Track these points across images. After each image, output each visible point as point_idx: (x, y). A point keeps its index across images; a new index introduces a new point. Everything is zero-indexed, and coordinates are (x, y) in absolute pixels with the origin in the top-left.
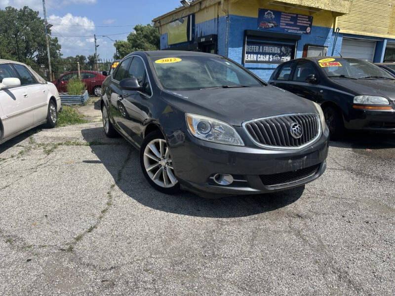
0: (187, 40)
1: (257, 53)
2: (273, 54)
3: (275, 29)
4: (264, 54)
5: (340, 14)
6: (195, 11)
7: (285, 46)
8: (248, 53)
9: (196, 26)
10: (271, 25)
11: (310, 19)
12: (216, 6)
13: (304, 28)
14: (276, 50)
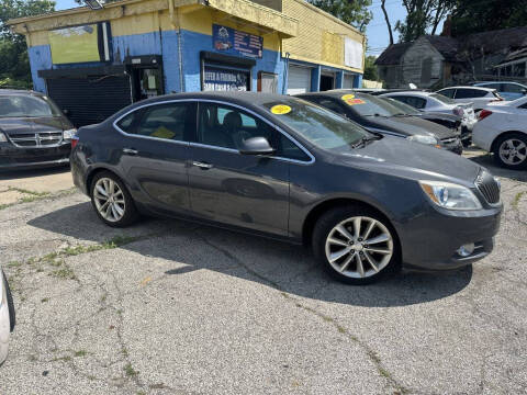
0: (98, 59)
1: (215, 82)
2: (231, 83)
3: (230, 51)
4: (222, 83)
5: (288, 36)
6: (113, 17)
7: (241, 72)
8: (206, 82)
9: (115, 40)
10: (226, 46)
11: (261, 40)
12: (156, 15)
13: (256, 51)
14: (232, 78)
